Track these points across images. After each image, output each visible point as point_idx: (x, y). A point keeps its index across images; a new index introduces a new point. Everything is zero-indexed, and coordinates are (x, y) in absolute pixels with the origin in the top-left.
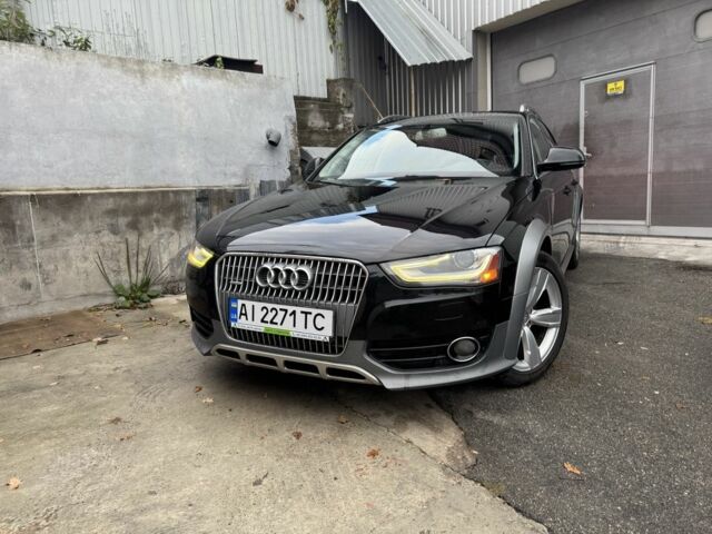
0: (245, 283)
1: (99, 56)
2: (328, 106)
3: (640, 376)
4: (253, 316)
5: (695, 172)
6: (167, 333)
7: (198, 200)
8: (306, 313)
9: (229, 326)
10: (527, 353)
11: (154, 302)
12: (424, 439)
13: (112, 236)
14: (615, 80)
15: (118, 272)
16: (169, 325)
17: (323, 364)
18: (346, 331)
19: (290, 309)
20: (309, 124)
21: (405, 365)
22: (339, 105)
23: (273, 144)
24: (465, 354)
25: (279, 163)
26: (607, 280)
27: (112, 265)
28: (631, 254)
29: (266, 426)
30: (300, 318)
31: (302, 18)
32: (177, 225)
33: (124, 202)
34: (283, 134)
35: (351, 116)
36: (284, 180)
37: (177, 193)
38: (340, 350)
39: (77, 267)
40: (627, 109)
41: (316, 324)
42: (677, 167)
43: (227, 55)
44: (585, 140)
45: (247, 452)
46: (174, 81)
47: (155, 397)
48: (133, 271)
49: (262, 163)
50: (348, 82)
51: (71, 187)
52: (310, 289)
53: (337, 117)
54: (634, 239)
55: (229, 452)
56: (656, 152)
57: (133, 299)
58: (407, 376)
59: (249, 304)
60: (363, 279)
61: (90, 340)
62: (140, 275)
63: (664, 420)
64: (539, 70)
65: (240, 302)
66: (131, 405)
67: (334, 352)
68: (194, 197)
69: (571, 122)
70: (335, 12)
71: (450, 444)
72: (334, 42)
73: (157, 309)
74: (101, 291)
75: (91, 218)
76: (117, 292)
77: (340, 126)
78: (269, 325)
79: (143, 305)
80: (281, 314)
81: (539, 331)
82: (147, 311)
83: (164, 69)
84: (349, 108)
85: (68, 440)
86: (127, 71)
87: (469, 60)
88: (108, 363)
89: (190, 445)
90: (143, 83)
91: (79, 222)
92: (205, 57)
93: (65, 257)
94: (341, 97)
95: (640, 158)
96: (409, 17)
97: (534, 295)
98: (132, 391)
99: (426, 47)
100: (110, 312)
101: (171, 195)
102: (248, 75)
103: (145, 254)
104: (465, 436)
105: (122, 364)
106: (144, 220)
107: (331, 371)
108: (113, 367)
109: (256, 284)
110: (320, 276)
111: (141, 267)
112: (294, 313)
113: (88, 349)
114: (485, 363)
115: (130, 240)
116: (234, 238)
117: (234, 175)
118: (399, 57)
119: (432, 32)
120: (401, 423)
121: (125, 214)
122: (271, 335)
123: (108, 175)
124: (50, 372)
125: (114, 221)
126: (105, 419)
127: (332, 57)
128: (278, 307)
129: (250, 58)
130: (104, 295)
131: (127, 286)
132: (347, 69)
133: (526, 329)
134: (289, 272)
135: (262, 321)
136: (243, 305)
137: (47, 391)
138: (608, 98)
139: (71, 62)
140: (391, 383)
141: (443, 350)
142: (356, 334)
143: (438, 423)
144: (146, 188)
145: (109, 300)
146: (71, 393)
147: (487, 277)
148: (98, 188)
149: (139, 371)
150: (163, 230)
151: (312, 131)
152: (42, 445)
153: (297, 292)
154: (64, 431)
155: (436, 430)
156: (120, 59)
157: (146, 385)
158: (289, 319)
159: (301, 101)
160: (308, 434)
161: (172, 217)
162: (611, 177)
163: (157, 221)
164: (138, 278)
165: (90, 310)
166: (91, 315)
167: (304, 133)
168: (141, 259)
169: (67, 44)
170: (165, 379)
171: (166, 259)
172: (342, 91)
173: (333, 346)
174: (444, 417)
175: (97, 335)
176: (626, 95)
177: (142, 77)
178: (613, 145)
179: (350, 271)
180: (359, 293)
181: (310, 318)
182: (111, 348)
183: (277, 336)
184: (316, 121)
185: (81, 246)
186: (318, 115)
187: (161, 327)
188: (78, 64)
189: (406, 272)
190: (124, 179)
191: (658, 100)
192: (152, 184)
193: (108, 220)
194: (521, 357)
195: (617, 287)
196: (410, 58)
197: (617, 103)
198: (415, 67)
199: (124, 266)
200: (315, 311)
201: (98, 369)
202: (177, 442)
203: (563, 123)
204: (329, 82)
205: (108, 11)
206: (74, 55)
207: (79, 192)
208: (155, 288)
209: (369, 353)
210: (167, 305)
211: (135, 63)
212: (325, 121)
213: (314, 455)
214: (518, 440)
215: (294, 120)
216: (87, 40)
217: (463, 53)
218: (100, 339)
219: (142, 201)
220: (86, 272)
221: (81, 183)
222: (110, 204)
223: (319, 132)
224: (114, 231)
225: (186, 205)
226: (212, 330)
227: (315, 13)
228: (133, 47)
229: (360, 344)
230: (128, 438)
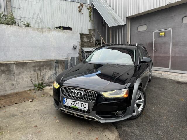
0: (67, 94)
1: (32, 28)
2: (89, 36)
3: (163, 117)
4: (69, 103)
5: (182, 57)
6: (47, 99)
7: (55, 63)
8: (82, 103)
9: (63, 104)
10: (136, 111)
11: (44, 88)
12: (110, 135)
13: (34, 72)
14: (162, 32)
15: (35, 81)
16: (48, 96)
17: (85, 116)
18: (91, 108)
19: (78, 102)
20: (84, 41)
21: (105, 117)
22: (92, 36)
23: (75, 48)
24: (120, 115)
25: (76, 53)
26: (158, 86)
27: (34, 79)
28: (165, 78)
29: (71, 130)
30: (80, 104)
31: (82, 13)
32: (50, 69)
33: (37, 64)
34: (77, 46)
35: (94, 38)
36: (77, 57)
37: (50, 61)
38: (90, 113)
39: (25, 80)
40: (165, 40)
41: (84, 106)
42: (177, 55)
43: (64, 26)
44: (154, 47)
45: (67, 137)
46: (50, 33)
47: (45, 119)
48: (39, 80)
49: (72, 53)
50: (94, 30)
51: (24, 60)
52: (83, 97)
53: (91, 39)
54: (166, 73)
55: (63, 137)
56: (172, 51)
57: (39, 87)
58: (106, 120)
59: (68, 100)
60: (95, 96)
61: (28, 101)
62: (41, 82)
63: (168, 130)
64: (143, 28)
65: (66, 99)
66: (39, 122)
67: (88, 113)
68: (55, 62)
69: (151, 42)
70: (91, 12)
71: (115, 136)
72: (91, 20)
73: (45, 91)
74: (31, 86)
75: (29, 68)
76: (35, 86)
77: (92, 41)
78: (73, 105)
79: (41, 89)
80: (76, 103)
81: (139, 105)
82: (42, 91)
83: (48, 30)
84: (94, 36)
85: (24, 132)
86: (38, 31)
87: (125, 25)
88: (33, 108)
89: (53, 134)
90: (43, 34)
91: (26, 69)
92: (58, 26)
93: (22, 78)
94: (92, 34)
95: (168, 52)
96: (110, 13)
97: (137, 97)
98: (39, 117)
99: (114, 22)
100: (33, 91)
101: (49, 62)
102: (69, 31)
103: (42, 76)
104: (119, 134)
105: (36, 108)
106: (42, 68)
107: (87, 117)
108: (34, 109)
109: (70, 95)
110: (85, 94)
111: (41, 80)
112: (79, 103)
113: (28, 103)
114: (125, 116)
115: (38, 73)
117: (65, 56)
118: (107, 25)
119: (115, 17)
120: (104, 130)
121: (37, 67)
122: (73, 108)
123: (33, 57)
124: (19, 110)
125: (34, 69)
126: (33, 126)
127: (90, 23)
128: (75, 101)
129: (69, 26)
130: (32, 87)
131: (37, 84)
132: (94, 26)
133: (136, 105)
134: (78, 93)
135: (71, 104)
136: (67, 100)
137: (19, 116)
138: (160, 36)
139: (25, 29)
140: (101, 122)
141: (114, 114)
142: (93, 110)
143: (113, 130)
144: (43, 60)
145: (33, 88)
146: (25, 117)
147: (125, 96)
148: (31, 60)
149: (41, 111)
150: (47, 70)
151: (85, 43)
152: (18, 133)
153: (80, 98)
154: (23, 129)
155: (112, 132)
156: (37, 28)
157: (42, 115)
158: (78, 104)
159: (82, 35)
160: (82, 132)
161: (49, 67)
162: (160, 56)
163: (45, 68)
164: (40, 82)
165: (28, 91)
166: (28, 92)
167: (83, 44)
168: (41, 78)
169: (24, 25)
170: (47, 114)
171: (47, 77)
172: (92, 32)
173: (88, 112)
174: (114, 129)
176: (165, 36)
177: (43, 32)
178: (161, 48)
179: (92, 93)
180: (95, 99)
181: (83, 105)
182: (34, 103)
183: (74, 108)
184: (86, 40)
185: (26, 75)
186: (86, 38)
187: (46, 97)
188: (27, 30)
189: (106, 95)
190: (37, 58)
191: (173, 38)
192: (44, 59)
193: (33, 68)
194: (134, 112)
195: (160, 88)
196: (110, 25)
197: (162, 38)
198: (111, 27)
199: (37, 79)
200: (84, 103)
201: (31, 110)
202: (50, 134)
203: (149, 42)
204: (89, 30)
205: (34, 13)
206: (26, 28)
207: (26, 62)
208: (44, 85)
209: (97, 114)
210: (47, 89)
211: (41, 30)
212: (88, 40)
213: (83, 139)
214: (132, 135)
215: (80, 42)
216: (29, 24)
217: (123, 23)
218: (31, 100)
219: (42, 64)
220: (27, 81)
221: (27, 59)
222: (34, 64)
223: (86, 43)
224: (35, 71)
225: (52, 64)
226: (59, 104)
227: (85, 11)
228: (40, 22)
229: (95, 112)
230: (39, 132)
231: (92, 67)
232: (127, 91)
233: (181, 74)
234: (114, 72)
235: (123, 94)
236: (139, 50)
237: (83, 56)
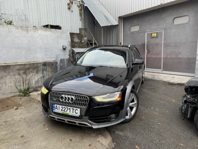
0: (57, 100)
1: (15, 26)
2: (80, 36)
3: (156, 118)
4: (59, 109)
5: (173, 58)
6: (35, 105)
7: (43, 65)
8: (73, 109)
9: (53, 111)
10: (129, 114)
11: (31, 94)
12: (103, 140)
13: (18, 76)
14: (154, 33)
15: (20, 86)
16: (36, 102)
17: (77, 122)
18: (83, 114)
19: (69, 108)
20: (74, 41)
21: (98, 122)
22: (83, 36)
23: (64, 49)
24: (113, 119)
25: (66, 54)
26: (151, 88)
27: (18, 84)
28: (157, 79)
29: (63, 138)
31: (72, 11)
32: (37, 72)
33: (22, 67)
34: (67, 47)
35: (86, 38)
36: (67, 58)
37: (37, 63)
38: (82, 118)
39: (8, 85)
40: (157, 41)
41: (76, 112)
42: (169, 57)
43: (51, 24)
44: (147, 48)
45: (58, 146)
46: (36, 33)
47: (32, 128)
48: (25, 85)
49: (61, 54)
50: (85, 29)
51: (7, 63)
52: (74, 102)
53: (82, 39)
54: (158, 74)
55: (53, 146)
56: (164, 52)
57: (25, 93)
58: (99, 125)
59: (58, 106)
60: (88, 101)
61: (13, 108)
62: (27, 86)
63: (160, 132)
64: (135, 29)
65: (56, 105)
66: (26, 131)
67: (80, 119)
68: (42, 64)
69: (143, 43)
70: (81, 10)
71: (109, 141)
72: (81, 18)
73: (32, 97)
74: (15, 91)
75: (13, 72)
76: (20, 91)
77: (83, 41)
78: (63, 112)
79: (27, 95)
80: (66, 109)
81: (131, 108)
82: (29, 97)
83: (33, 29)
84: (85, 36)
85: (9, 143)
86: (23, 30)
87: (117, 25)
88: (19, 116)
89: (43, 144)
90: (28, 33)
91: (9, 73)
92: (45, 25)
93: (5, 83)
94: (83, 33)
95: (160, 54)
96: (102, 12)
97: (130, 100)
98: (26, 126)
99: (106, 21)
100: (18, 97)
101: (36, 64)
102: (57, 30)
103: (28, 81)
104: (113, 139)
105: (23, 116)
106: (28, 71)
107: (79, 124)
108: (20, 118)
109: (60, 100)
110: (77, 99)
111: (27, 84)
112: (70, 109)
113: (12, 111)
114: (118, 120)
115: (24, 77)
116: (54, 85)
117: (53, 58)
118: (99, 24)
119: (108, 17)
120: (97, 136)
121: (22, 70)
122: (64, 114)
123: (18, 59)
124: (3, 119)
125: (19, 72)
126: (19, 136)
127: (81, 22)
128: (66, 107)
129: (58, 25)
130: (16, 92)
131: (23, 89)
132: (85, 25)
133: (128, 108)
134: (69, 98)
135: (61, 110)
136: (56, 106)
137: (2, 126)
138: (153, 37)
139: (7, 28)
140: (94, 127)
141: (107, 118)
142: (85, 115)
143: (106, 135)
144: (28, 62)
145: (18, 94)
146: (9, 127)
147: (118, 99)
148: (15, 63)
149: (28, 119)
150: (33, 74)
151: (75, 43)
152: (2, 145)
153: (71, 103)
154: (8, 140)
155: (106, 137)
156: (21, 27)
157: (30, 124)
158: (69, 110)
159: (72, 34)
160: (74, 140)
161: (36, 70)
162: (153, 58)
163: (31, 71)
164: (26, 87)
165: (12, 97)
166: (12, 99)
167: (73, 44)
168: (27, 82)
169: (5, 22)
170: (35, 122)
171: (34, 82)
172: (83, 32)
173: (80, 118)
174: (108, 133)
175: (15, 106)
176: (157, 37)
177: (27, 31)
178: (153, 50)
179: (84, 98)
180: (87, 104)
181: (74, 110)
182: (19, 111)
183: (65, 115)
184: (76, 40)
185: (10, 79)
186: (77, 38)
187: (33, 103)
188: (8, 28)
189: (99, 99)
190: (22, 60)
191: (164, 39)
192: (30, 61)
193: (17, 72)
194: (127, 115)
195: (153, 90)
196: (102, 24)
197: (155, 39)
198: (103, 27)
199: (22, 84)
200: (75, 109)
201: (16, 119)
202: (39, 143)
203: (141, 43)
204: (80, 29)
205: (17, 9)
206: (7, 26)
207: (9, 64)
208: (31, 90)
209: (89, 119)
210: (34, 95)
211: (26, 28)
212: (79, 40)
213: (75, 146)
214: (125, 139)
215: (70, 42)
216: (11, 21)
217: (116, 23)
218: (16, 108)
219: (27, 66)
220: (11, 86)
221: (9, 62)
222: (18, 67)
223: (77, 43)
224: (19, 74)
225: (39, 67)
226: (48, 111)
227: (76, 9)
228: (24, 19)
229: (87, 117)
230: (26, 142)
231: (84, 70)
232: (120, 94)
233: (172, 76)
234: (107, 75)
235: (116, 97)
236: (132, 52)
237: (74, 58)
